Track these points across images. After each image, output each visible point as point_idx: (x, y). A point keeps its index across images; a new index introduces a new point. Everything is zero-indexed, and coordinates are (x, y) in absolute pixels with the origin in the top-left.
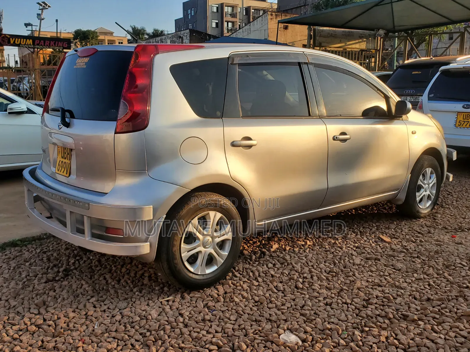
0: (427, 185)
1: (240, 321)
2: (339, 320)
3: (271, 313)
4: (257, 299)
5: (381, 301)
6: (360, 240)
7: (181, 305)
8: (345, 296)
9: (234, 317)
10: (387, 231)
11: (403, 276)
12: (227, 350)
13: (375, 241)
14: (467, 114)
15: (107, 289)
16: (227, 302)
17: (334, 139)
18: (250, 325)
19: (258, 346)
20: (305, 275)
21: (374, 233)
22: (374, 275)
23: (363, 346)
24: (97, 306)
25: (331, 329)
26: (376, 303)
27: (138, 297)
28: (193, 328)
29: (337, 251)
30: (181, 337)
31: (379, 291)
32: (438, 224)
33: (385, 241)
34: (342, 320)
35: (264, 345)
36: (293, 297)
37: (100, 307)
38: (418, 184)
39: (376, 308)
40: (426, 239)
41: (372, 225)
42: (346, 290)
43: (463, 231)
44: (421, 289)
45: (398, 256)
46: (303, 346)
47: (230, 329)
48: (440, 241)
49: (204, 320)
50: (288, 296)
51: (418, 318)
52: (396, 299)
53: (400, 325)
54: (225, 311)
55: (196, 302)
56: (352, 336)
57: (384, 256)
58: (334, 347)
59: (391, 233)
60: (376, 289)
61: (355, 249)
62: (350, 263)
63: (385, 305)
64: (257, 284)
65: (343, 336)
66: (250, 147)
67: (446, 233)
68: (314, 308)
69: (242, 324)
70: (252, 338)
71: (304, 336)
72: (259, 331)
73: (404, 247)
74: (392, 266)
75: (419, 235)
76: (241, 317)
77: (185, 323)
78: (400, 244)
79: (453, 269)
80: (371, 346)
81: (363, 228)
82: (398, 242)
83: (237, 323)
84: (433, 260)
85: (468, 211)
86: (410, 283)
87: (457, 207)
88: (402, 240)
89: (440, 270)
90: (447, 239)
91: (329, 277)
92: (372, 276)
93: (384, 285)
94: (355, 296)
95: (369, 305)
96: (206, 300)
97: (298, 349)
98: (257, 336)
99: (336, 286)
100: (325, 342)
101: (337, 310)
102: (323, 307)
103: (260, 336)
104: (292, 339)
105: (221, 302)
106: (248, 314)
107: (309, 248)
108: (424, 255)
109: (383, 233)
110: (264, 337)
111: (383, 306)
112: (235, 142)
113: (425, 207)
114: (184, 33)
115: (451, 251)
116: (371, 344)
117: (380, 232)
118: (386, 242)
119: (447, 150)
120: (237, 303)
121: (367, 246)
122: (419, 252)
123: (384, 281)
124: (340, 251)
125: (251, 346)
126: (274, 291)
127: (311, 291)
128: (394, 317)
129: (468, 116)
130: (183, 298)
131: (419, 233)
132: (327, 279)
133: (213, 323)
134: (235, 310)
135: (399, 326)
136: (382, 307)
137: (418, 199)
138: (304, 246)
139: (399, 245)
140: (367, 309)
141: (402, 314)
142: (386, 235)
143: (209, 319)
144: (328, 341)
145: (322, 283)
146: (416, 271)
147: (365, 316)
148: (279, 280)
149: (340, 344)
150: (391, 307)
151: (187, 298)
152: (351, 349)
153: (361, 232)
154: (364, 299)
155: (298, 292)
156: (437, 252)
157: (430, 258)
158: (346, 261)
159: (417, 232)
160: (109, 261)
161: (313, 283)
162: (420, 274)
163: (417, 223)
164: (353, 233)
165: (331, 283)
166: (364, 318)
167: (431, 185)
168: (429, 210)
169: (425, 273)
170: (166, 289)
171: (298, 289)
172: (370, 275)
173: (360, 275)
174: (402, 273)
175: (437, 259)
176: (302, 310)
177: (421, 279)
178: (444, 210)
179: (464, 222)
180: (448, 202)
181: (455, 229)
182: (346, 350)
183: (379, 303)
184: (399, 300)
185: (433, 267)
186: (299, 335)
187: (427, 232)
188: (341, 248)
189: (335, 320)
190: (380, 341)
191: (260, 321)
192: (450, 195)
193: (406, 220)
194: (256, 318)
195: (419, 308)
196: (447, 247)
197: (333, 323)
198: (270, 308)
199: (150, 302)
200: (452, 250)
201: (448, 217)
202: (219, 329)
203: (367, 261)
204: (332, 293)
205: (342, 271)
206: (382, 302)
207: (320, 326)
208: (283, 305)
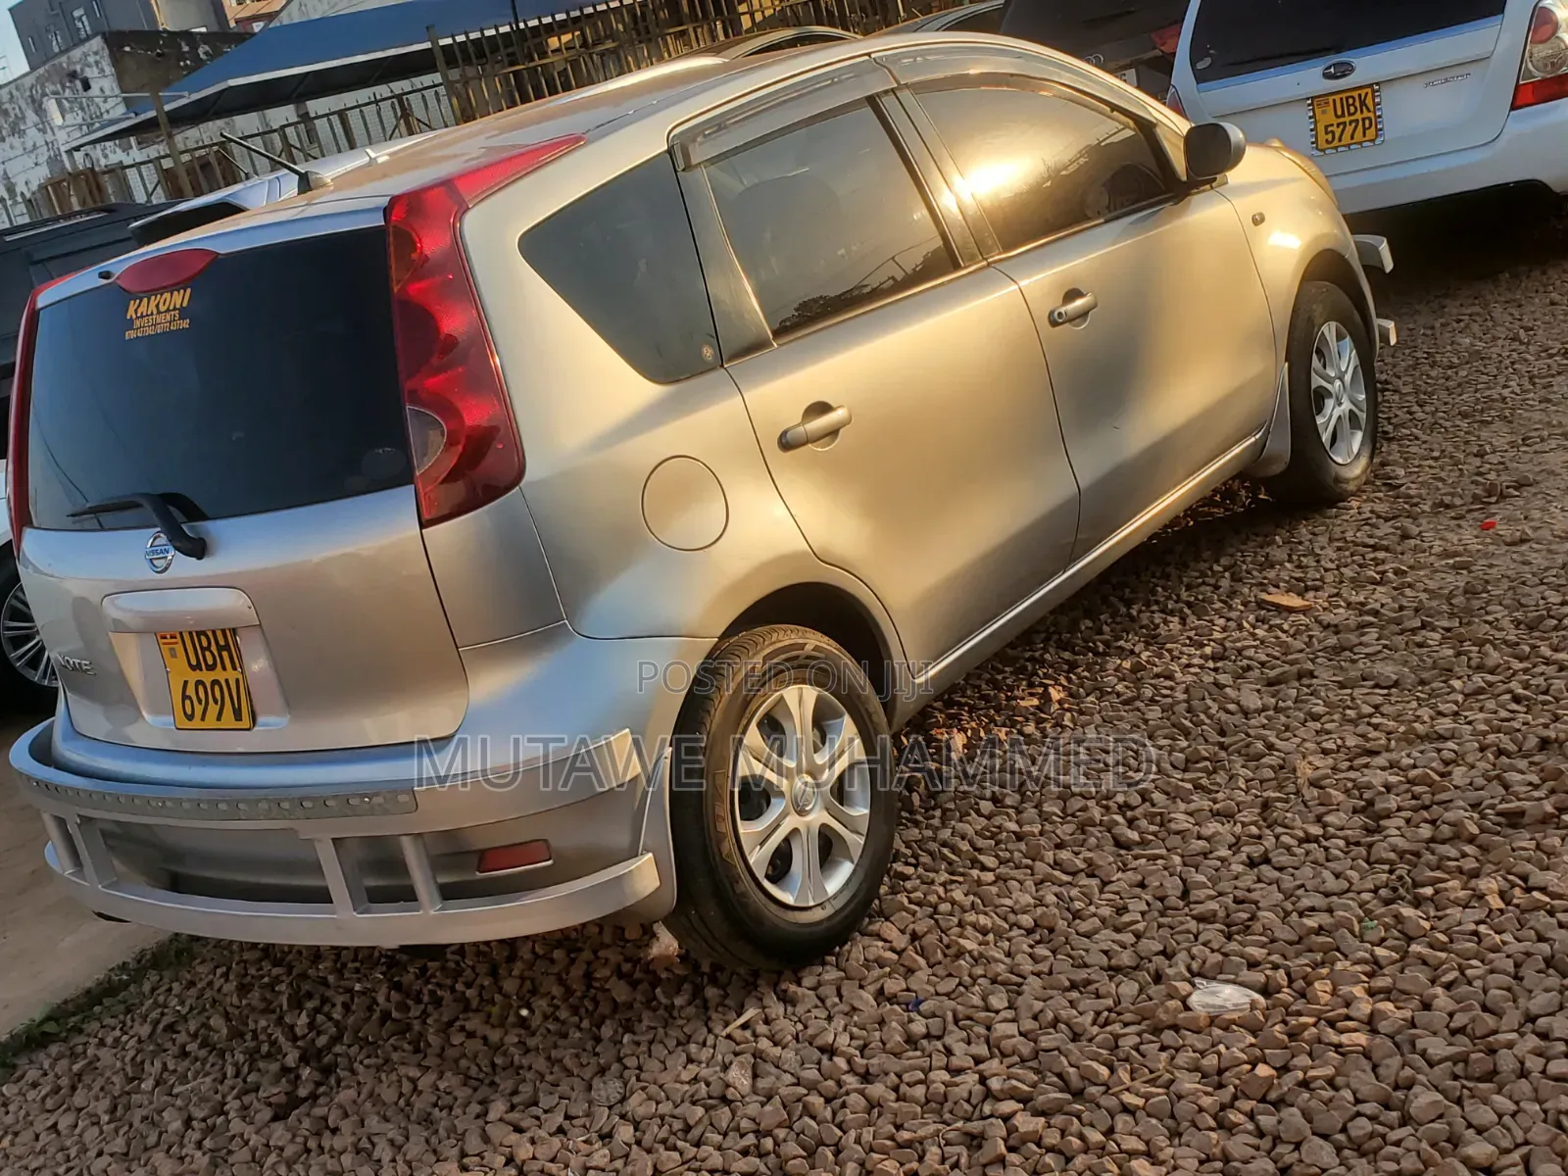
0: (1338, 383)
1: (1028, 1001)
2: (1327, 895)
3: (1106, 948)
4: (1026, 920)
5: (1409, 795)
6: (1206, 630)
7: (800, 1021)
8: (1294, 820)
9: (1001, 999)
10: (1271, 574)
11: (1418, 699)
12: (1056, 1099)
13: (1257, 621)
14: (1344, 96)
15: (509, 1063)
16: (940, 963)
17: (1054, 323)
18: (1068, 1005)
19: (1144, 1056)
20: (1120, 799)
21: (1233, 594)
22: (1328, 726)
23: (1451, 941)
24: (524, 1124)
25: (1321, 928)
26: (1399, 809)
27: (644, 1048)
28: (899, 1076)
29: (1164, 692)
30: (879, 1117)
31: (1383, 769)
32: (1415, 500)
33: (1291, 610)
34: (1336, 890)
35: (1158, 1045)
36: (1134, 877)
37: (538, 1123)
38: (1313, 386)
39: (1408, 821)
40: (1409, 559)
41: (1211, 569)
42: (1279, 800)
43: (1502, 497)
44: (1503, 720)
45: (1361, 644)
46: (1274, 1007)
47: (1013, 1036)
48: (1456, 554)
49: (911, 1041)
50: (1114, 879)
51: (1556, 808)
52: (1450, 773)
53: (1514, 845)
54: (954, 991)
55: (840, 996)
56: (1399, 927)
57: (1317, 657)
58: (1371, 975)
59: (1292, 577)
60: (1366, 766)
61: (1211, 664)
62: (1232, 714)
63: (1427, 803)
64: (989, 877)
65: (1370, 936)
66: (833, 433)
67: (1456, 522)
68: (1224, 886)
69: (1041, 1011)
70: (1106, 1038)
71: (1258, 977)
72: (1110, 1010)
73: (1360, 610)
74: (1364, 680)
75: (1381, 555)
76: (1019, 994)
77: (862, 1070)
78: (1342, 604)
79: (1556, 628)
80: (1475, 933)
81: (1189, 588)
82: (1330, 597)
83: (1024, 1014)
84: (1477, 620)
85: (1476, 425)
86: (1456, 714)
87: (1436, 423)
88: (1335, 588)
89: (1518, 644)
90: (1475, 541)
91: (1201, 778)
92: (1328, 732)
93: (1382, 745)
94: (1322, 809)
95: (1382, 823)
96: (869, 980)
97: (1267, 1021)
98: (1116, 1028)
99: (1239, 799)
100: (1332, 970)
101: (1297, 869)
102: (1246, 874)
103: (1126, 1025)
104: (1228, 996)
105: (921, 969)
106: (1038, 974)
107: (1068, 710)
108: (1440, 613)
109: (1262, 584)
110: (1139, 1024)
111: (1426, 808)
112: (788, 435)
113: (1350, 458)
114: (86, 55)
115: (1509, 573)
116: (1472, 927)
117: (1252, 585)
118: (1295, 612)
119: (1355, 242)
120: (976, 953)
121: (1246, 643)
122: (1417, 610)
123: (1373, 734)
124: (1171, 688)
125: (1118, 1060)
126: (1061, 880)
127: (1176, 840)
128: (1482, 831)
129: (1351, 101)
130: (787, 999)
131: (1375, 548)
132: (1197, 787)
133: (948, 1040)
134: (985, 976)
135: (1513, 850)
136: (1425, 814)
137: (1326, 437)
138: (1046, 710)
139: (1340, 606)
140: (1384, 833)
141: (1498, 814)
142: (1277, 587)
143: (924, 1030)
144: (1339, 966)
145: (1192, 807)
146: (1451, 671)
147: (1392, 856)
148: (1050, 839)
149: (1383, 962)
150: (1451, 805)
151: (804, 995)
152: (1425, 963)
153: (1189, 605)
154: (1354, 807)
155: (1136, 858)
156: (1470, 591)
157: (1465, 615)
158: (1213, 711)
159: (1366, 546)
160: (433, 976)
161: (1161, 814)
162: (1469, 676)
163: (1344, 517)
164: (1169, 618)
165: (1220, 796)
166: (1391, 863)
167: (1348, 378)
168: (1363, 461)
169: (1480, 668)
170: (711, 992)
171: (1128, 848)
172: (1317, 732)
173: (1287, 740)
174: (1410, 691)
175: (1487, 613)
176: (1192, 906)
177: (1480, 691)
178: (1400, 446)
179: (1488, 466)
180: (1396, 416)
181: (1476, 498)
182: (1411, 971)
183: (1408, 807)
184: (1460, 773)
185: (1489, 641)
186: (1240, 979)
187: (1396, 539)
188: (1170, 677)
189: (1318, 900)
190: (1491, 910)
191: (1088, 982)
192: (1388, 390)
193: (1306, 519)
194: (1072, 977)
195: (1535, 779)
196: (1491, 566)
197: (1313, 909)
198: (1088, 935)
199: (693, 1048)
200: (1508, 568)
201: (1430, 467)
202: (982, 1050)
203: (1278, 692)
204: (1244, 825)
205: (1222, 746)
206: (1414, 797)
207: (1283, 933)
208: (1121, 910)
